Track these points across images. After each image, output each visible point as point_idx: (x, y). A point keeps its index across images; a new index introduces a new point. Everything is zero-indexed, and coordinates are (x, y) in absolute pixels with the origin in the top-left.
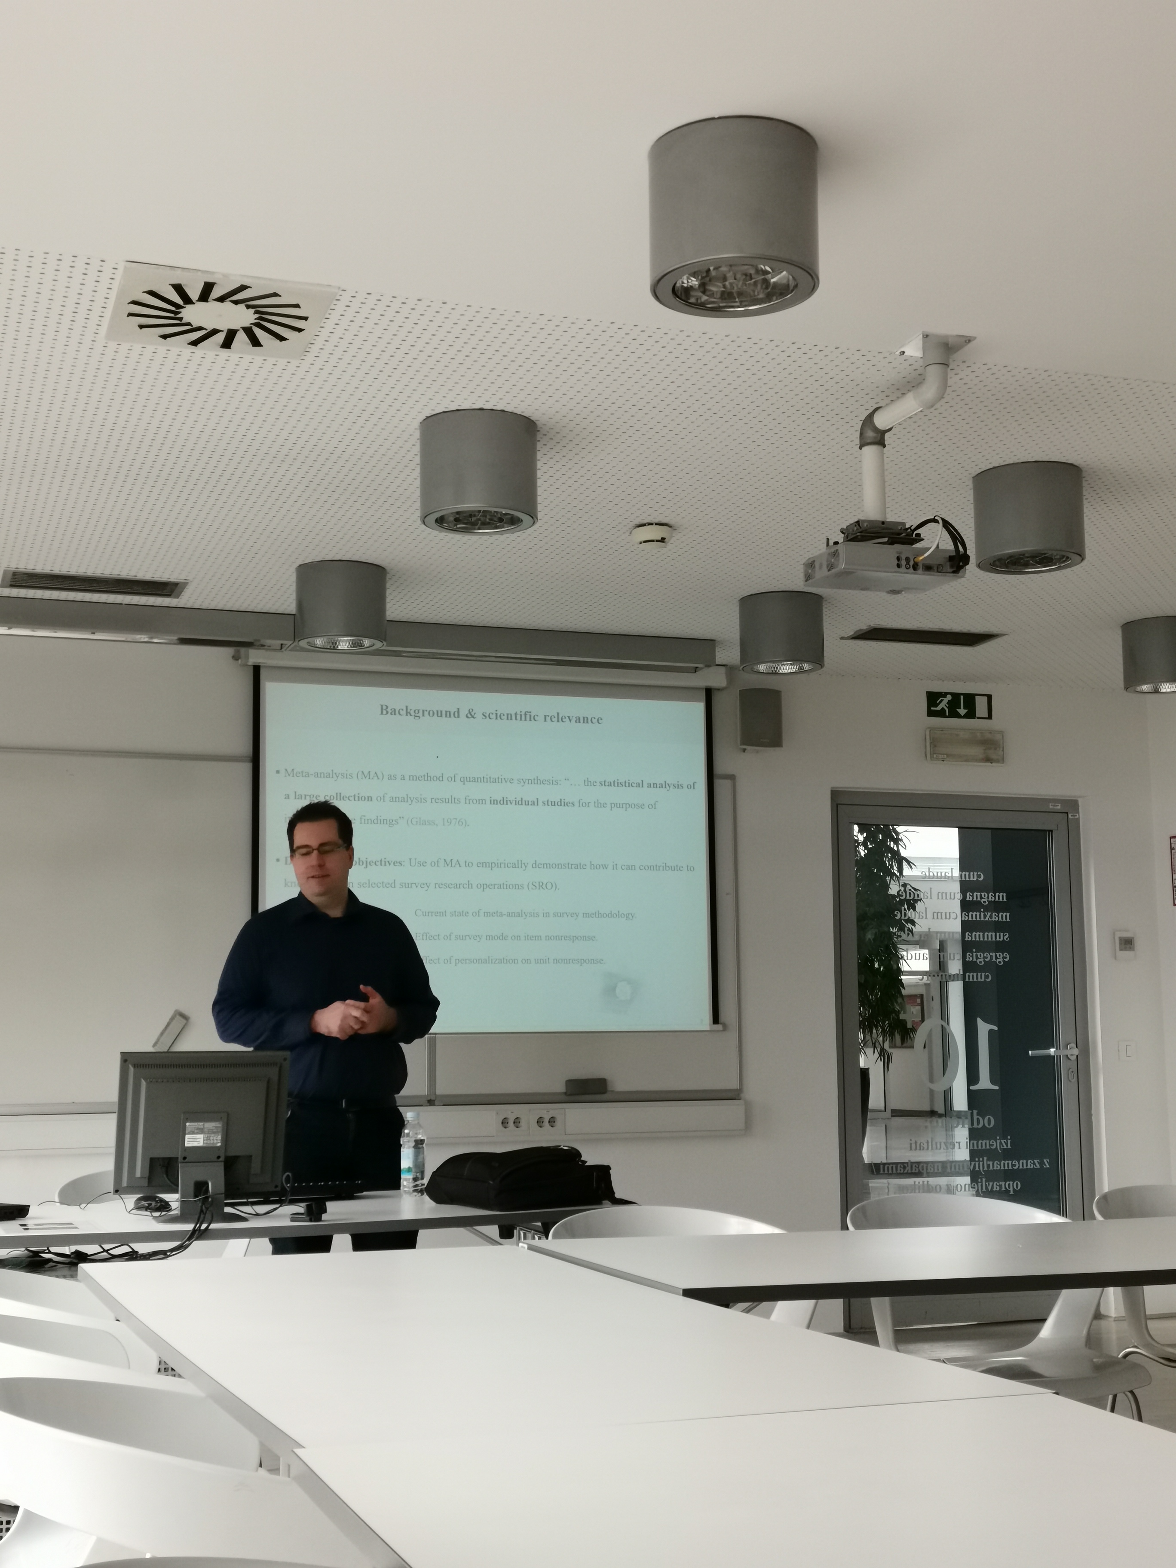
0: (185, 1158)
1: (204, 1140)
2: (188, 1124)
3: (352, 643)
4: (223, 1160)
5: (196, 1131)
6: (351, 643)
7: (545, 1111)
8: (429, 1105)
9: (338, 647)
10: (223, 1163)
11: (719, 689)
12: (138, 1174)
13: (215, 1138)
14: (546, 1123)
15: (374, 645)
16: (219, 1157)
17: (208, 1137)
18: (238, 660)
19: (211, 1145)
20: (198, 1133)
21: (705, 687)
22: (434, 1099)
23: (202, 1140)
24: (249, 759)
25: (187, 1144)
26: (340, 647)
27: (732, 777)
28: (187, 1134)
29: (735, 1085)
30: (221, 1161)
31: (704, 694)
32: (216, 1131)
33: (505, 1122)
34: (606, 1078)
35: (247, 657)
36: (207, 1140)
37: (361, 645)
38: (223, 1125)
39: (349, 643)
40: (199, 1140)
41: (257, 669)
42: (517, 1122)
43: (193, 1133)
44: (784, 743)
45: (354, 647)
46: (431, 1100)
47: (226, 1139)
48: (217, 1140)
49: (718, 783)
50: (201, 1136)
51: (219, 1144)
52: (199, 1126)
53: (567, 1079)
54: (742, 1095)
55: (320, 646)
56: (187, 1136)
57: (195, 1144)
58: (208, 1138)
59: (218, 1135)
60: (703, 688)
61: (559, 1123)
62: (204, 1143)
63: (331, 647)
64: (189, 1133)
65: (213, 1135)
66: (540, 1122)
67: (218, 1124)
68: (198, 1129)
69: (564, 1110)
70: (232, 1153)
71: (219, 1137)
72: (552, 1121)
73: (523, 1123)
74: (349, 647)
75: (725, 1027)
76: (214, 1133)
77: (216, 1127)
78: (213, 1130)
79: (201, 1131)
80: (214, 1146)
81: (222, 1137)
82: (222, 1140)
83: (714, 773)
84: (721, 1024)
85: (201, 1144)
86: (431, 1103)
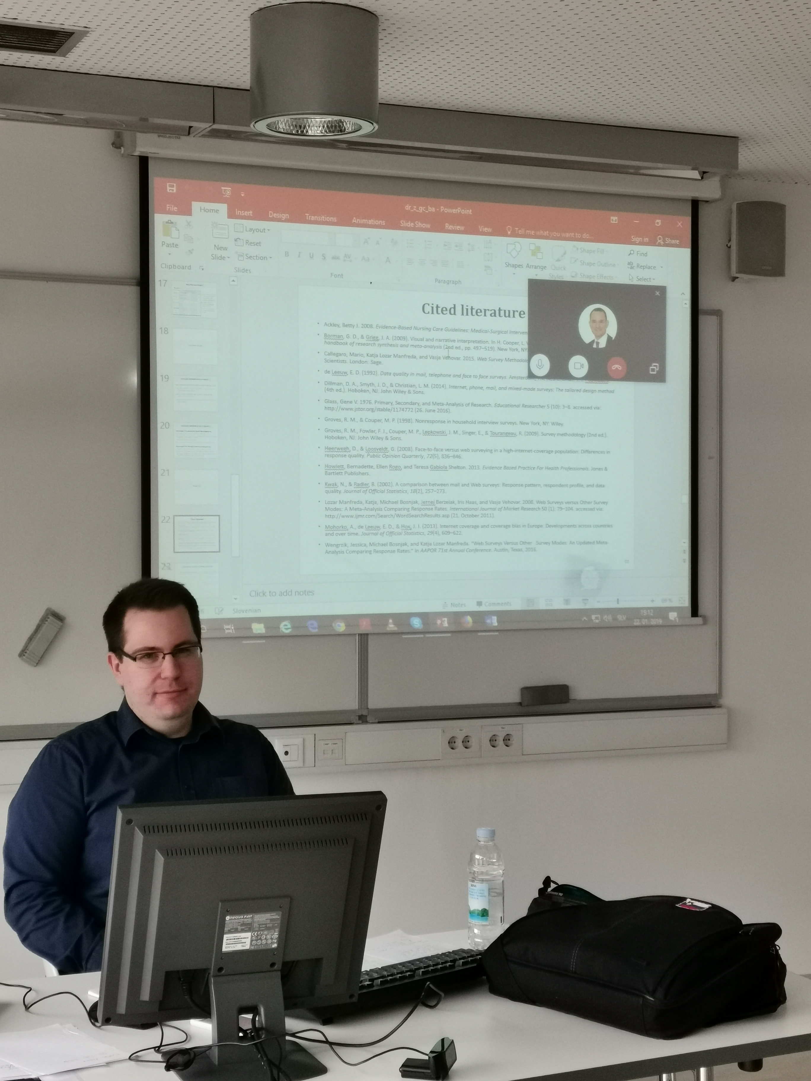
0: (220, 969)
1: (252, 941)
2: (228, 918)
3: (328, 126)
4: (280, 968)
5: (240, 928)
6: (325, 126)
7: (500, 727)
8: (360, 722)
9: (307, 132)
10: (279, 973)
11: (707, 202)
12: (145, 995)
13: (268, 937)
14: (500, 742)
15: (360, 128)
16: (273, 965)
17: (258, 935)
18: (120, 148)
19: (263, 947)
20: (243, 931)
21: (691, 198)
22: (367, 714)
23: (248, 941)
24: (134, 281)
25: (225, 949)
26: (310, 133)
27: (718, 313)
28: (227, 933)
29: (711, 689)
30: (276, 971)
31: (688, 209)
32: (271, 925)
33: (452, 743)
34: (567, 684)
35: (134, 145)
36: (257, 940)
37: (342, 131)
38: (283, 916)
39: (324, 127)
40: (243, 940)
41: (144, 162)
42: (466, 742)
43: (236, 931)
44: (787, 271)
45: (330, 132)
46: (362, 715)
47: (285, 939)
48: (272, 939)
49: (703, 320)
50: (249, 935)
51: (275, 946)
52: (246, 920)
53: (523, 686)
54: (722, 701)
55: (282, 131)
56: (225, 937)
57: (239, 947)
58: (259, 937)
59: (275, 932)
60: (689, 200)
61: (515, 741)
62: (251, 944)
63: (298, 131)
64: (230, 932)
65: (266, 933)
66: (493, 741)
67: (275, 916)
68: (243, 924)
69: (521, 725)
70: (291, 957)
71: (276, 935)
72: (507, 739)
73: (473, 742)
74: (323, 131)
75: (705, 621)
76: (268, 929)
77: (271, 920)
78: (266, 924)
79: (248, 927)
80: (268, 947)
81: (280, 935)
82: (279, 940)
83: (699, 308)
84: (701, 616)
85: (247, 947)
86: (363, 719)
